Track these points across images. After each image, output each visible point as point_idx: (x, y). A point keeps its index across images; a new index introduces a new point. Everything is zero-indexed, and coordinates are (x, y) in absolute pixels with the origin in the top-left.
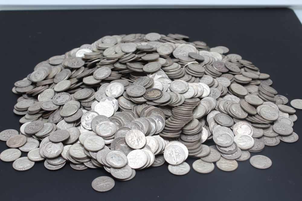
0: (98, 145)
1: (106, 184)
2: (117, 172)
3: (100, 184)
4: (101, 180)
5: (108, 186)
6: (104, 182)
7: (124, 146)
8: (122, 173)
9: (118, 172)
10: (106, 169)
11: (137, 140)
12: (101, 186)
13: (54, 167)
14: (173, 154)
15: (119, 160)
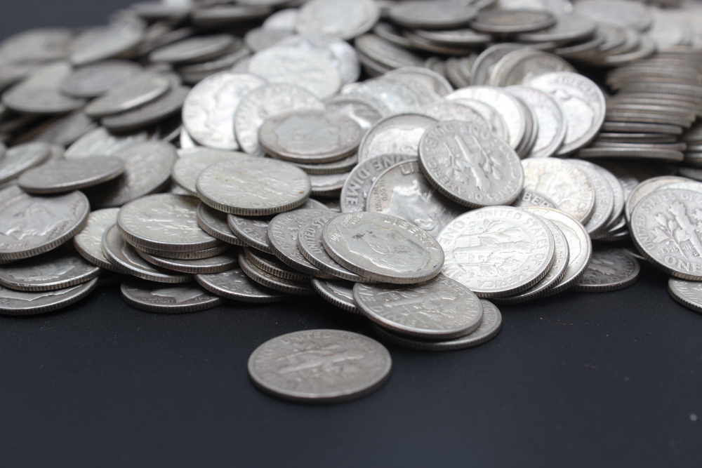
0: (273, 189)
1: (335, 364)
2: (396, 304)
3: (302, 361)
4: (302, 347)
5: (349, 370)
6: (324, 356)
7: (414, 196)
8: (423, 309)
9: (402, 303)
10: (331, 291)
11: (481, 166)
12: (305, 370)
13: (30, 298)
14: (678, 226)
15: (399, 250)
